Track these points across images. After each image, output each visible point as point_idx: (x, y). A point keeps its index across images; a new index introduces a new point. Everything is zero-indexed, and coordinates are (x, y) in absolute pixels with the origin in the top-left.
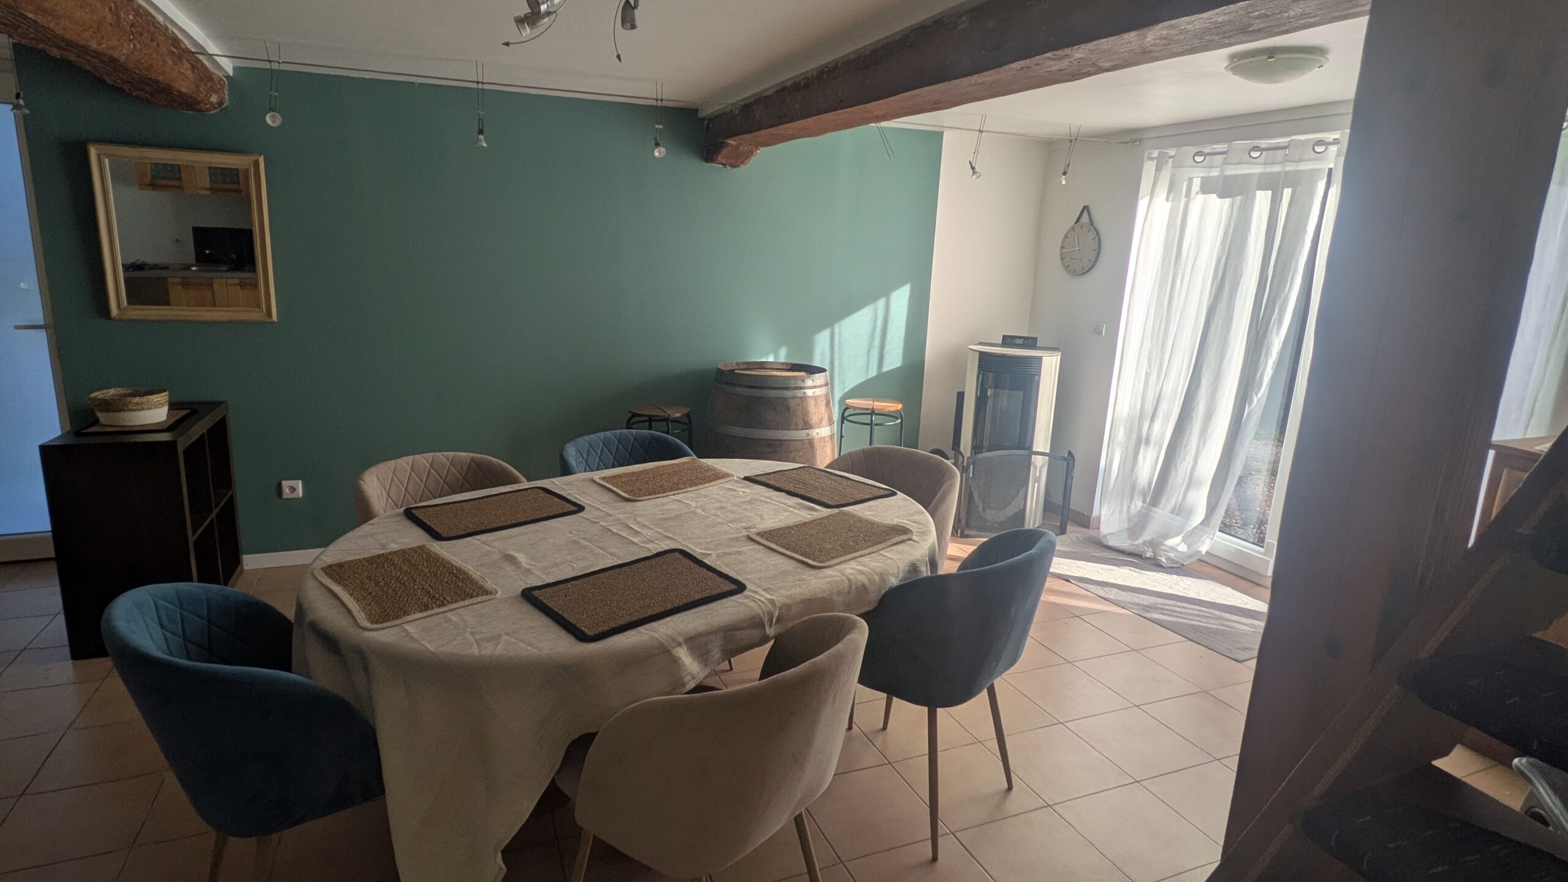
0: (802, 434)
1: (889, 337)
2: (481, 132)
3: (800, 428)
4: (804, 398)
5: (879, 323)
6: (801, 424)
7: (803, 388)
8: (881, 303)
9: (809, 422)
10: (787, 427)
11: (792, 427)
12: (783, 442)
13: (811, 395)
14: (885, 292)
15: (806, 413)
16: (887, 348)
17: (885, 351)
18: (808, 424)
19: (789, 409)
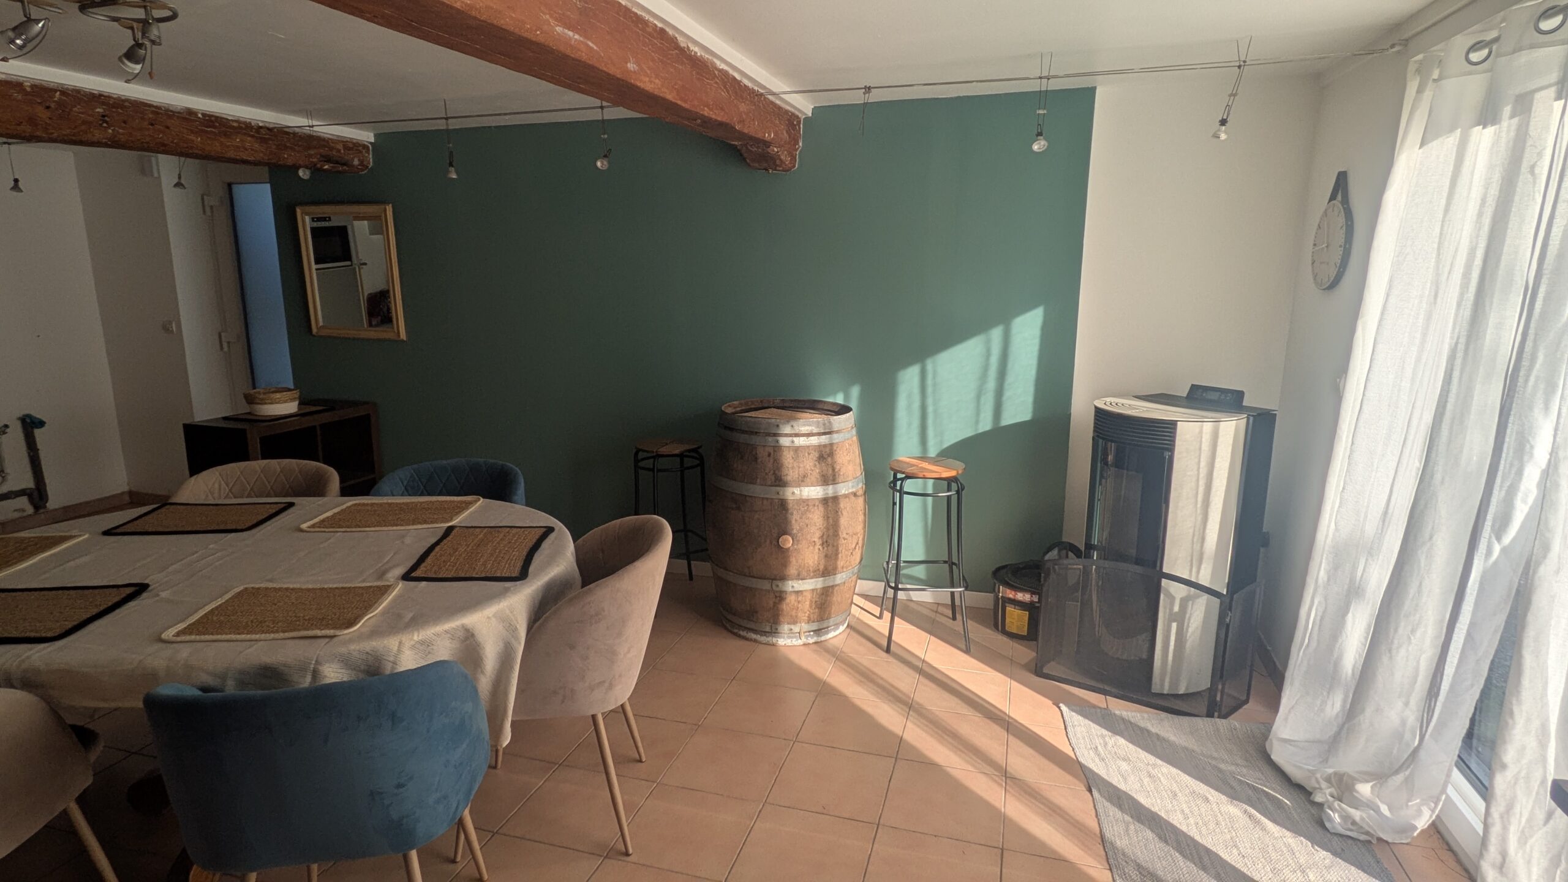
0: (771, 492)
1: (1010, 379)
2: (451, 165)
3: (769, 483)
4: (778, 448)
5: (994, 360)
6: (771, 478)
7: (775, 435)
8: (996, 333)
9: (783, 477)
10: (753, 481)
11: (758, 481)
12: (748, 499)
13: (788, 445)
14: (1004, 317)
15: (778, 466)
16: (1008, 394)
17: (1004, 398)
18: (781, 480)
19: (756, 459)
